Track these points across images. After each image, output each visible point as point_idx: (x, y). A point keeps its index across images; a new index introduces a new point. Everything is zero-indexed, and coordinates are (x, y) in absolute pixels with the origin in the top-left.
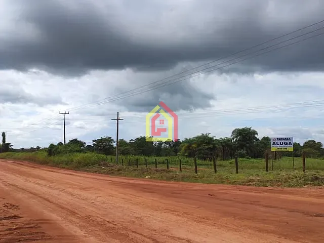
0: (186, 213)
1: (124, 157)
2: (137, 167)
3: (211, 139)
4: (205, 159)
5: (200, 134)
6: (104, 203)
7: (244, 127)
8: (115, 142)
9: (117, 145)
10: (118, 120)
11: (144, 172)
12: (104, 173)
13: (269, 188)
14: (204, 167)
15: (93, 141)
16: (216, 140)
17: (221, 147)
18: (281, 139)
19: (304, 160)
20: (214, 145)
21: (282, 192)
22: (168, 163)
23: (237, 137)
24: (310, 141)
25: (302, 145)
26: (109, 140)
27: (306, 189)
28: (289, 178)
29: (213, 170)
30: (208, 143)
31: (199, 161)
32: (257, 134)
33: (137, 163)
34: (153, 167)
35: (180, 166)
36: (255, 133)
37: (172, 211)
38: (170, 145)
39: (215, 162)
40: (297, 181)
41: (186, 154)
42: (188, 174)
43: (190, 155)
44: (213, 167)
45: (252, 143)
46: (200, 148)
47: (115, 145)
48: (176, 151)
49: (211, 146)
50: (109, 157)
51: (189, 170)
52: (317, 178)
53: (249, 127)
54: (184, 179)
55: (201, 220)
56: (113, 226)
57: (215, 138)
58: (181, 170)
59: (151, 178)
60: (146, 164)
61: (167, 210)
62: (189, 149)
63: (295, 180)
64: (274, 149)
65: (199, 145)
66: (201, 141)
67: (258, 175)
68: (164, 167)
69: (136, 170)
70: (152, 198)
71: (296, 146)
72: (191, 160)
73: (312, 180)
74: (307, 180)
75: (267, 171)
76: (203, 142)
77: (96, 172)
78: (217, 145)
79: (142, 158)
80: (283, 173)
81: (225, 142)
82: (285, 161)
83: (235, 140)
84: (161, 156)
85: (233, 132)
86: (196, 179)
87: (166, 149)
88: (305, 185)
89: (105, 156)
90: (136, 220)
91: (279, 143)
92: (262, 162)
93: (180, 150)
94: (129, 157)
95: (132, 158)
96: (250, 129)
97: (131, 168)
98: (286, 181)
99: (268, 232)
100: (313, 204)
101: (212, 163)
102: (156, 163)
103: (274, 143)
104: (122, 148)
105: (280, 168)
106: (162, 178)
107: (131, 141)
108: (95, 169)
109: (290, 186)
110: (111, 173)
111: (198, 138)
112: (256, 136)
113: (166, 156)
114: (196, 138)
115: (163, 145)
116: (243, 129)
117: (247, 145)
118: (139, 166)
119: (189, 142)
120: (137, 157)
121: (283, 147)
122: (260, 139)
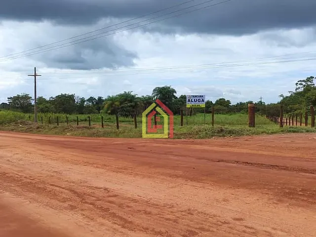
0: (105, 165)
1: (43, 115)
2: (58, 125)
3: (133, 97)
4: (127, 116)
5: (123, 92)
6: (21, 160)
7: (164, 86)
8: (33, 100)
9: (35, 102)
10: (35, 76)
11: (64, 130)
12: (22, 131)
13: (182, 140)
14: (125, 123)
15: (8, 98)
16: (138, 98)
17: (143, 104)
18: (196, 96)
19: (213, 116)
20: (136, 103)
21: (193, 143)
22: (90, 121)
23: (157, 95)
24: (221, 99)
25: (214, 102)
26: (26, 97)
27: (213, 139)
28: (200, 131)
29: (134, 126)
30: (131, 101)
31: (121, 119)
32: (176, 92)
33: (57, 121)
34: (75, 125)
35: (102, 124)
36: (174, 91)
37: (91, 164)
38: (93, 103)
39: (135, 119)
40: (206, 133)
41: (109, 112)
42: (110, 130)
43: (112, 113)
44: (134, 123)
45: (171, 101)
46: (122, 105)
47: (33, 103)
48: (99, 109)
49: (133, 104)
50: (27, 115)
51: (111, 127)
52: (222, 130)
53: (169, 86)
54: (106, 134)
55: (118, 170)
56: (31, 181)
57: (137, 96)
58: (103, 127)
59: (72, 135)
60: (67, 121)
61: (87, 164)
62: (112, 107)
63: (204, 133)
64: (189, 105)
65: (121, 103)
66: (124, 99)
67: (174, 129)
68: (86, 124)
69: (56, 127)
70: (72, 153)
71: (209, 104)
72: (114, 117)
73: (219, 132)
74: (215, 133)
75: (182, 125)
76: (126, 100)
77: (12, 130)
78: (138, 103)
79: (63, 116)
80: (195, 127)
81: (146, 100)
82: (199, 117)
83: (155, 98)
84: (83, 114)
85: (154, 90)
86: (117, 135)
87: (89, 107)
88: (212, 136)
89: (22, 114)
90: (55, 174)
91: (193, 100)
92: (179, 118)
93: (103, 107)
94: (49, 115)
95: (53, 116)
96: (169, 88)
97: (52, 126)
98: (197, 133)
99: (177, 176)
100: (216, 152)
101: (133, 119)
102: (77, 121)
103: (189, 101)
104: (41, 106)
105: (194, 123)
106: (83, 135)
107: (51, 99)
108: (12, 127)
109: (200, 138)
110: (30, 131)
111: (121, 96)
112: (175, 94)
113: (89, 113)
114: (119, 95)
115: (85, 103)
116: (163, 87)
117: (167, 103)
118: (59, 124)
119: (112, 100)
120: (57, 115)
121: (197, 103)
122: (178, 97)
